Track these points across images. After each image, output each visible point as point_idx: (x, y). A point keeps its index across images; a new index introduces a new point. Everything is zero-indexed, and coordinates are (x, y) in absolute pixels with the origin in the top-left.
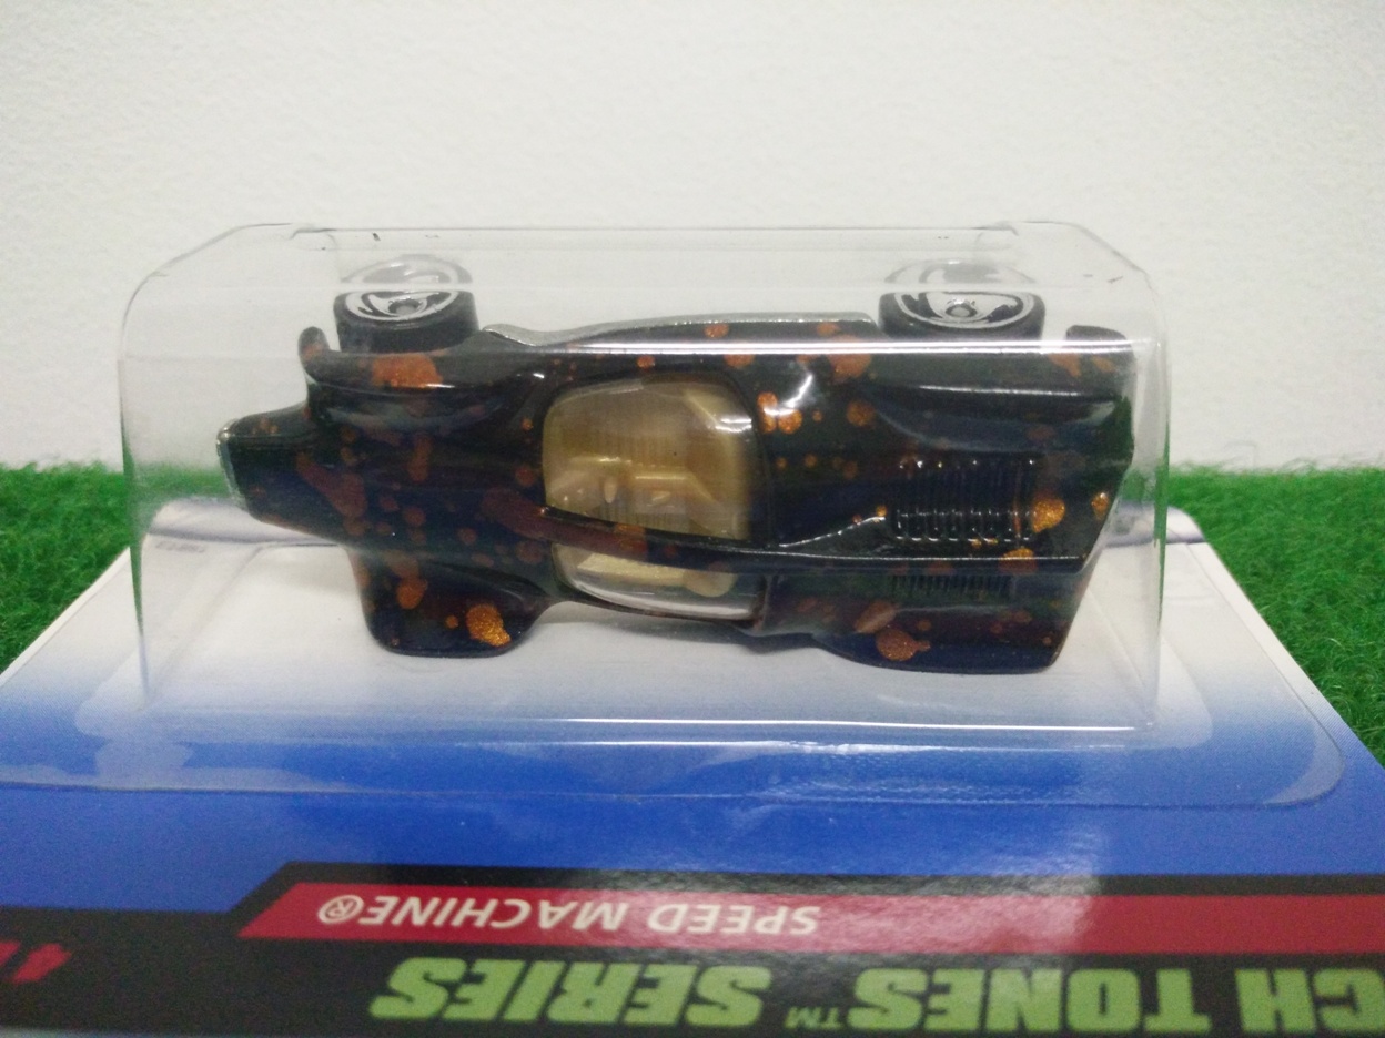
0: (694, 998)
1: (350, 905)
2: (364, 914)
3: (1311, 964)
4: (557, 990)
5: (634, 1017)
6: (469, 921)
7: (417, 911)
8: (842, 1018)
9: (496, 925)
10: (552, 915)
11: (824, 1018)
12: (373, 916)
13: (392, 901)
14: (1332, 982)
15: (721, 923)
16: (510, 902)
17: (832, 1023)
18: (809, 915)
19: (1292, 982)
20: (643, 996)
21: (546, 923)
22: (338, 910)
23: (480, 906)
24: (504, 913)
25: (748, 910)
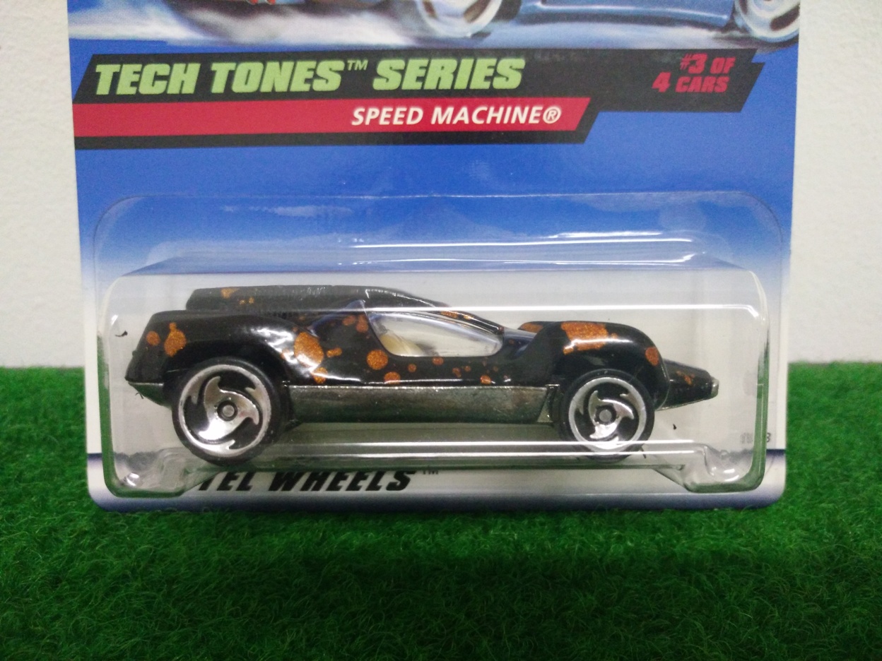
0: (402, 72)
1: (549, 118)
2: (542, 112)
3: (164, 97)
4: (455, 73)
5: (424, 62)
6: (496, 110)
7: (520, 115)
8: (347, 65)
9: (485, 108)
10: (463, 115)
11: (354, 65)
12: (537, 111)
13: (532, 121)
14: (159, 88)
15: (392, 113)
16: (481, 122)
17: (351, 62)
18: (356, 119)
19: (173, 89)
20: (422, 73)
21: (464, 110)
22: (553, 114)
23: (494, 119)
24: (483, 115)
25: (382, 122)
